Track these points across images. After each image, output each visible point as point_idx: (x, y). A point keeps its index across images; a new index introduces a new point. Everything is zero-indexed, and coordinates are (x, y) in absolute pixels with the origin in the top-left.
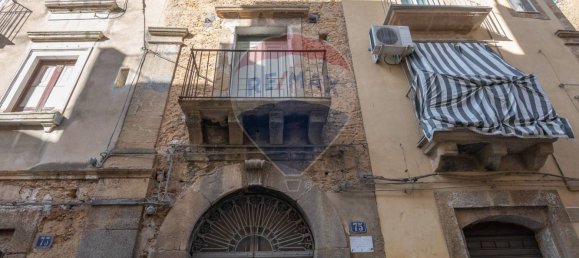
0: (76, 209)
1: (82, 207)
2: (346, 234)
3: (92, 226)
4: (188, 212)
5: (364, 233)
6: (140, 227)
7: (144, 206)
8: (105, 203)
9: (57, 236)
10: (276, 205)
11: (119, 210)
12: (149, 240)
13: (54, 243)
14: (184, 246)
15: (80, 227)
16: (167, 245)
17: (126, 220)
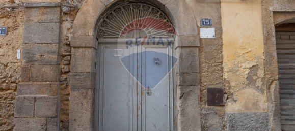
0: (16, 10)
1: (20, 9)
2: (198, 27)
3: (29, 21)
4: (91, 11)
5: (210, 26)
6: (61, 22)
7: (60, 7)
8: (34, 5)
9: (9, 28)
10: (150, 10)
11: (45, 10)
12: (68, 30)
13: (8, 31)
14: (91, 33)
15: (22, 21)
16: (80, 32)
17: (51, 17)
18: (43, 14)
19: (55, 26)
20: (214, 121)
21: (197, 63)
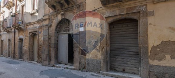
1: (42, 27)
4: (54, 26)
7: (48, 25)
8: (44, 25)
9: (41, 32)
12: (50, 31)
15: (43, 30)
18: (46, 28)
19: (48, 31)
20: (83, 61)
21: (78, 40)
